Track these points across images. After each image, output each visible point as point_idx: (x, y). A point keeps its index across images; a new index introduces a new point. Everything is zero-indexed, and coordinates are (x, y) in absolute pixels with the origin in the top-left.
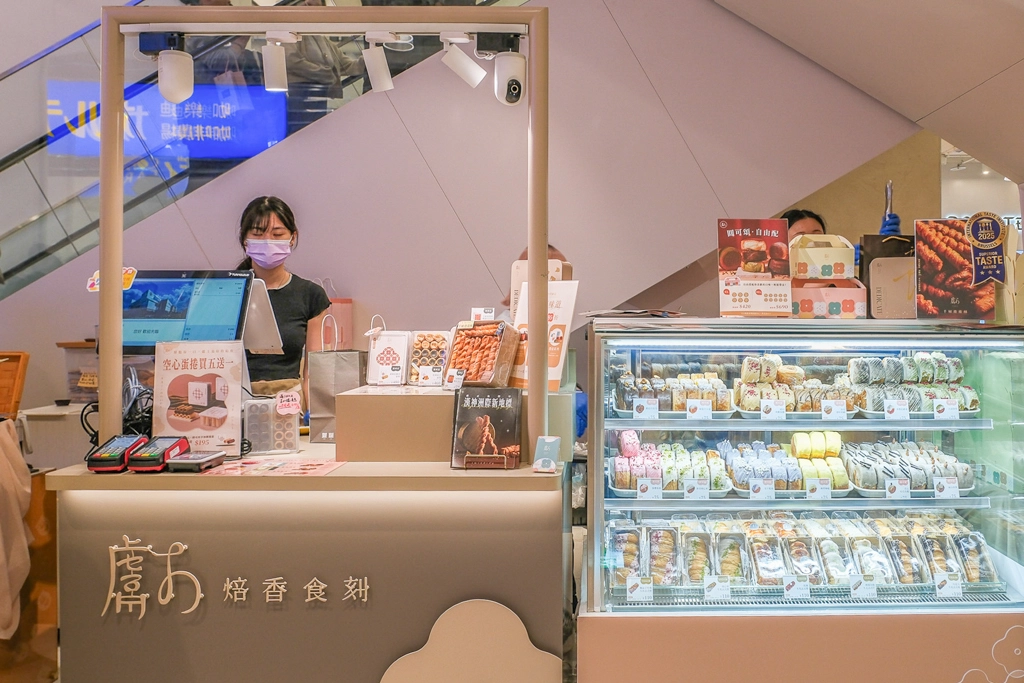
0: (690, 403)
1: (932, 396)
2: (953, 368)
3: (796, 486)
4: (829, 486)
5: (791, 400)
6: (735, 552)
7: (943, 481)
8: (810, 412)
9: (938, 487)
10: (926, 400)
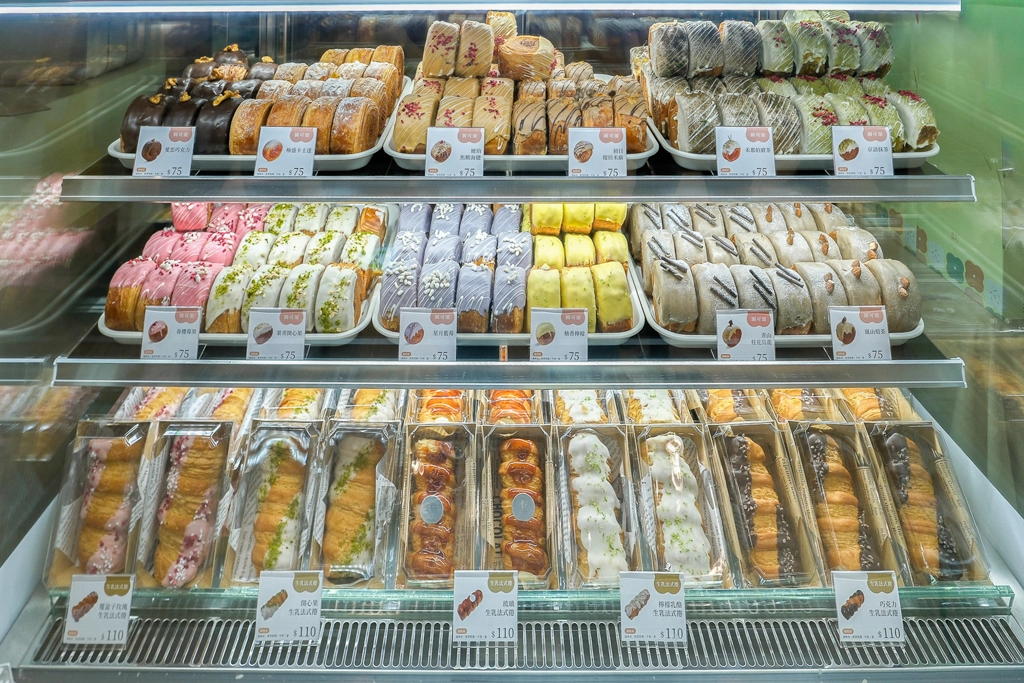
0: (269, 136)
1: (830, 119)
2: (869, 46)
3: (506, 323)
4: (584, 327)
5: (500, 126)
6: (365, 477)
7: (853, 315)
8: (543, 157)
9: (839, 329)
10: (814, 127)
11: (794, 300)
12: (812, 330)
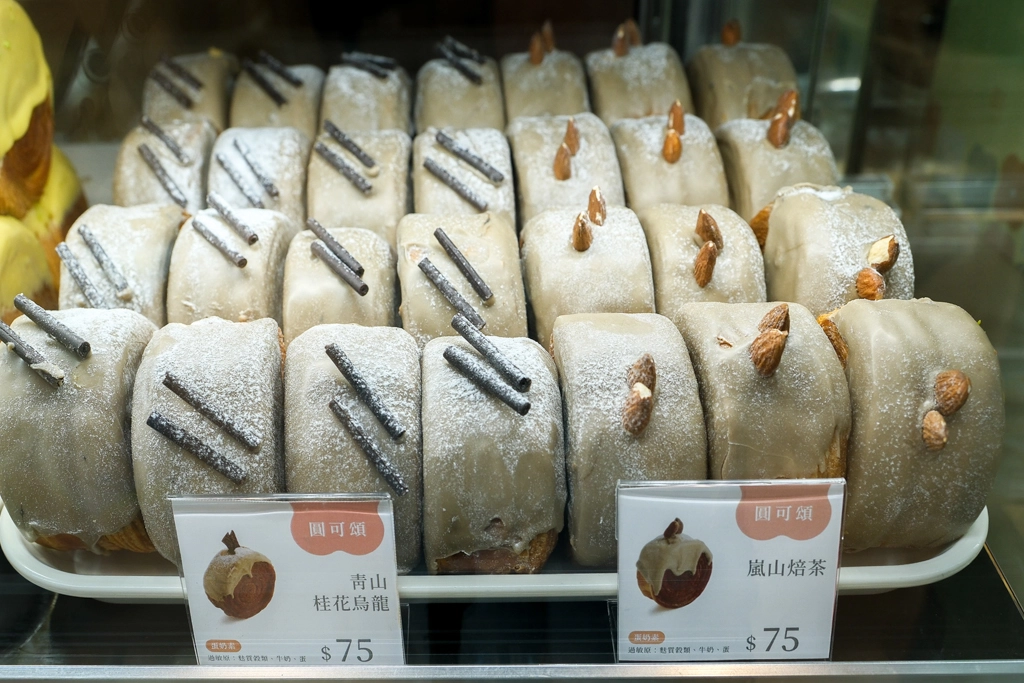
7: (711, 511)
9: (649, 559)
11: (487, 459)
12: (560, 555)
